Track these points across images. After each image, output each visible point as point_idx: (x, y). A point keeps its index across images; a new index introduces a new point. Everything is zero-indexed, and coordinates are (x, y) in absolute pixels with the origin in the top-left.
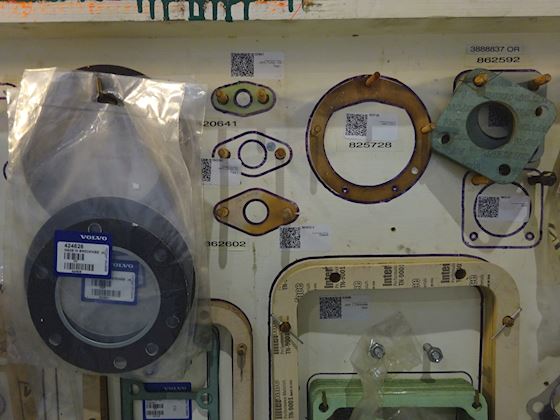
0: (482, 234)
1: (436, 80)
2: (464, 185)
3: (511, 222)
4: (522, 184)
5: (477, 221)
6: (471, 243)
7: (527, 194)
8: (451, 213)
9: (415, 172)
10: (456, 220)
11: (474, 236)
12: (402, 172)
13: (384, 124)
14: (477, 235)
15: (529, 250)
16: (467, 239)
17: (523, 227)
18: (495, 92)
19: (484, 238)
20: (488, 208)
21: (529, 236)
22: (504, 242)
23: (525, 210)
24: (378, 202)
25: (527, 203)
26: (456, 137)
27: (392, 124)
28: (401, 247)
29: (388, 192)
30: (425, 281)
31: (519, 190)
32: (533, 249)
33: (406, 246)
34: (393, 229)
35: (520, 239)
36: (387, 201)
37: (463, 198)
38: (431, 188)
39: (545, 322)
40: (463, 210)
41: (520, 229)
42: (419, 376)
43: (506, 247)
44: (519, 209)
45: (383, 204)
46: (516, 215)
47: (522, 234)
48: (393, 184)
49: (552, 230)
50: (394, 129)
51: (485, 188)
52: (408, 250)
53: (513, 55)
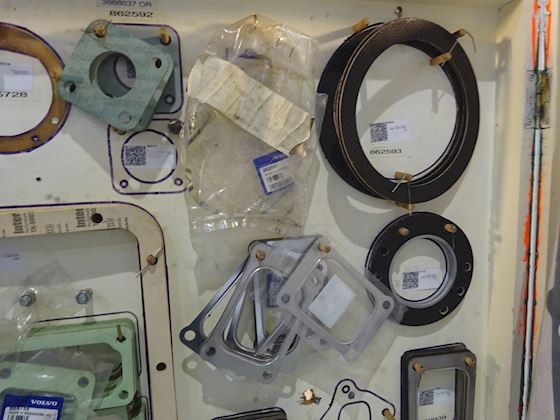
0: (132, 182)
1: (69, 31)
2: (109, 135)
3: (159, 170)
4: (166, 134)
5: (126, 170)
6: (122, 190)
7: (172, 143)
8: (99, 163)
9: (55, 121)
10: (104, 169)
11: (124, 183)
12: (42, 122)
13: (17, 73)
14: (127, 183)
15: (179, 194)
16: (118, 186)
17: (171, 174)
18: (115, 43)
19: (134, 185)
20: (136, 156)
21: (179, 181)
22: (154, 188)
23: (172, 158)
24: (19, 152)
25: (173, 151)
26: (81, 85)
27: (25, 73)
28: (50, 197)
29: (28, 143)
30: (59, 226)
31: (164, 139)
32: (183, 194)
33: (55, 196)
34: (38, 179)
35: (169, 185)
36: (28, 151)
37: (109, 147)
38: (74, 138)
39: (201, 260)
40: (111, 159)
41: (169, 176)
42: (83, 320)
43: (157, 193)
44: (166, 158)
45: (24, 155)
46: (163, 162)
47: (170, 180)
48: (32, 134)
49: (188, 174)
50: (28, 79)
51: (130, 138)
52: (57, 199)
53: (146, 10)
